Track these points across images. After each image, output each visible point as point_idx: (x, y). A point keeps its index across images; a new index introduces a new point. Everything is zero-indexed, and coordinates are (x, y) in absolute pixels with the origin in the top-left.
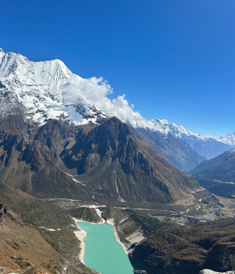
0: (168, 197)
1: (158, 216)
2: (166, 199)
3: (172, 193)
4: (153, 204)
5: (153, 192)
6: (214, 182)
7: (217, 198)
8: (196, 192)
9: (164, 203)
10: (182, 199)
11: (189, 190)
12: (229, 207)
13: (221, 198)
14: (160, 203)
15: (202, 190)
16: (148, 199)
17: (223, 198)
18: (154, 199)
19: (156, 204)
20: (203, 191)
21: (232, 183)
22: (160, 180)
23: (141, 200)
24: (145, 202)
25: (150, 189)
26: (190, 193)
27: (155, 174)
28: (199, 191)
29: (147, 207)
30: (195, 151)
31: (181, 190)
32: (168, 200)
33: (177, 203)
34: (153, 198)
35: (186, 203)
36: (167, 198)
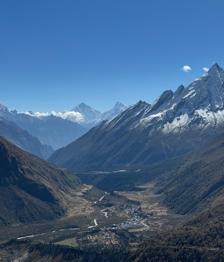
0: (55, 206)
1: (61, 240)
2: (52, 212)
3: (59, 197)
4: (35, 225)
5: (26, 203)
6: (96, 174)
7: (119, 194)
8: (83, 193)
9: (52, 219)
10: (72, 207)
11: (72, 191)
12: (148, 202)
13: (126, 193)
14: (44, 220)
15: (89, 188)
16: (20, 218)
17: (128, 193)
18: (32, 215)
19: (40, 224)
20: (91, 189)
21: (124, 171)
22: (33, 179)
23: (9, 223)
24: (18, 225)
25: (20, 199)
26: (76, 196)
27: (22, 170)
28: (87, 191)
29: (27, 233)
30: (36, 138)
31: (63, 193)
32: (56, 213)
33: (71, 214)
34: (30, 213)
35: (84, 210)
36: (53, 209)
